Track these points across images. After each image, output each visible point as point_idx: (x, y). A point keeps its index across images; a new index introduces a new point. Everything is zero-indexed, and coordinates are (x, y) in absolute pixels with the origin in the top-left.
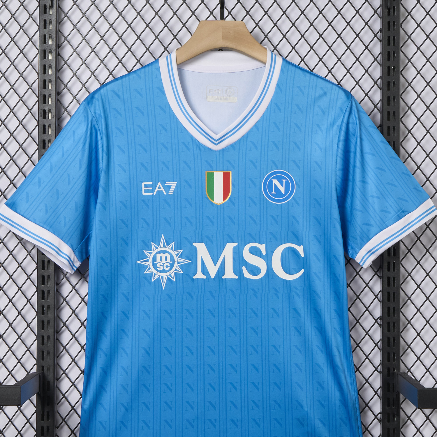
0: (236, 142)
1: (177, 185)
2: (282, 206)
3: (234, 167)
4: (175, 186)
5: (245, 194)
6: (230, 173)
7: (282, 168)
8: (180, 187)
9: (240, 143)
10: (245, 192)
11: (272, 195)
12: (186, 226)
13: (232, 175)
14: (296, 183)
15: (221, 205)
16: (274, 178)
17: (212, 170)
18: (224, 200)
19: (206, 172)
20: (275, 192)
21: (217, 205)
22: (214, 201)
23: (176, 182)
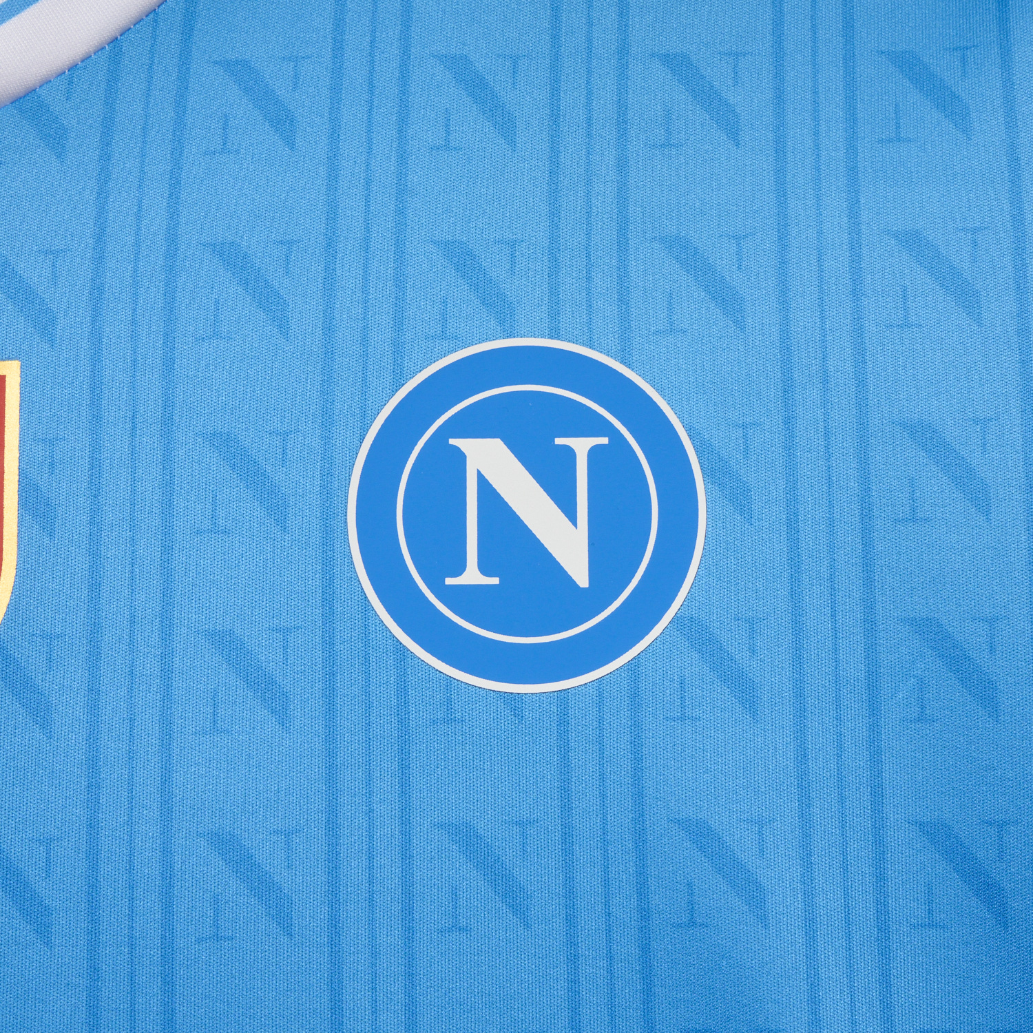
0: (72, 72)
2: (563, 722)
3: (45, 326)
5: (166, 595)
7: (554, 314)
9: (113, 78)
11: (463, 599)
13: (23, 399)
14: (704, 473)
16: (472, 424)
20: (484, 569)
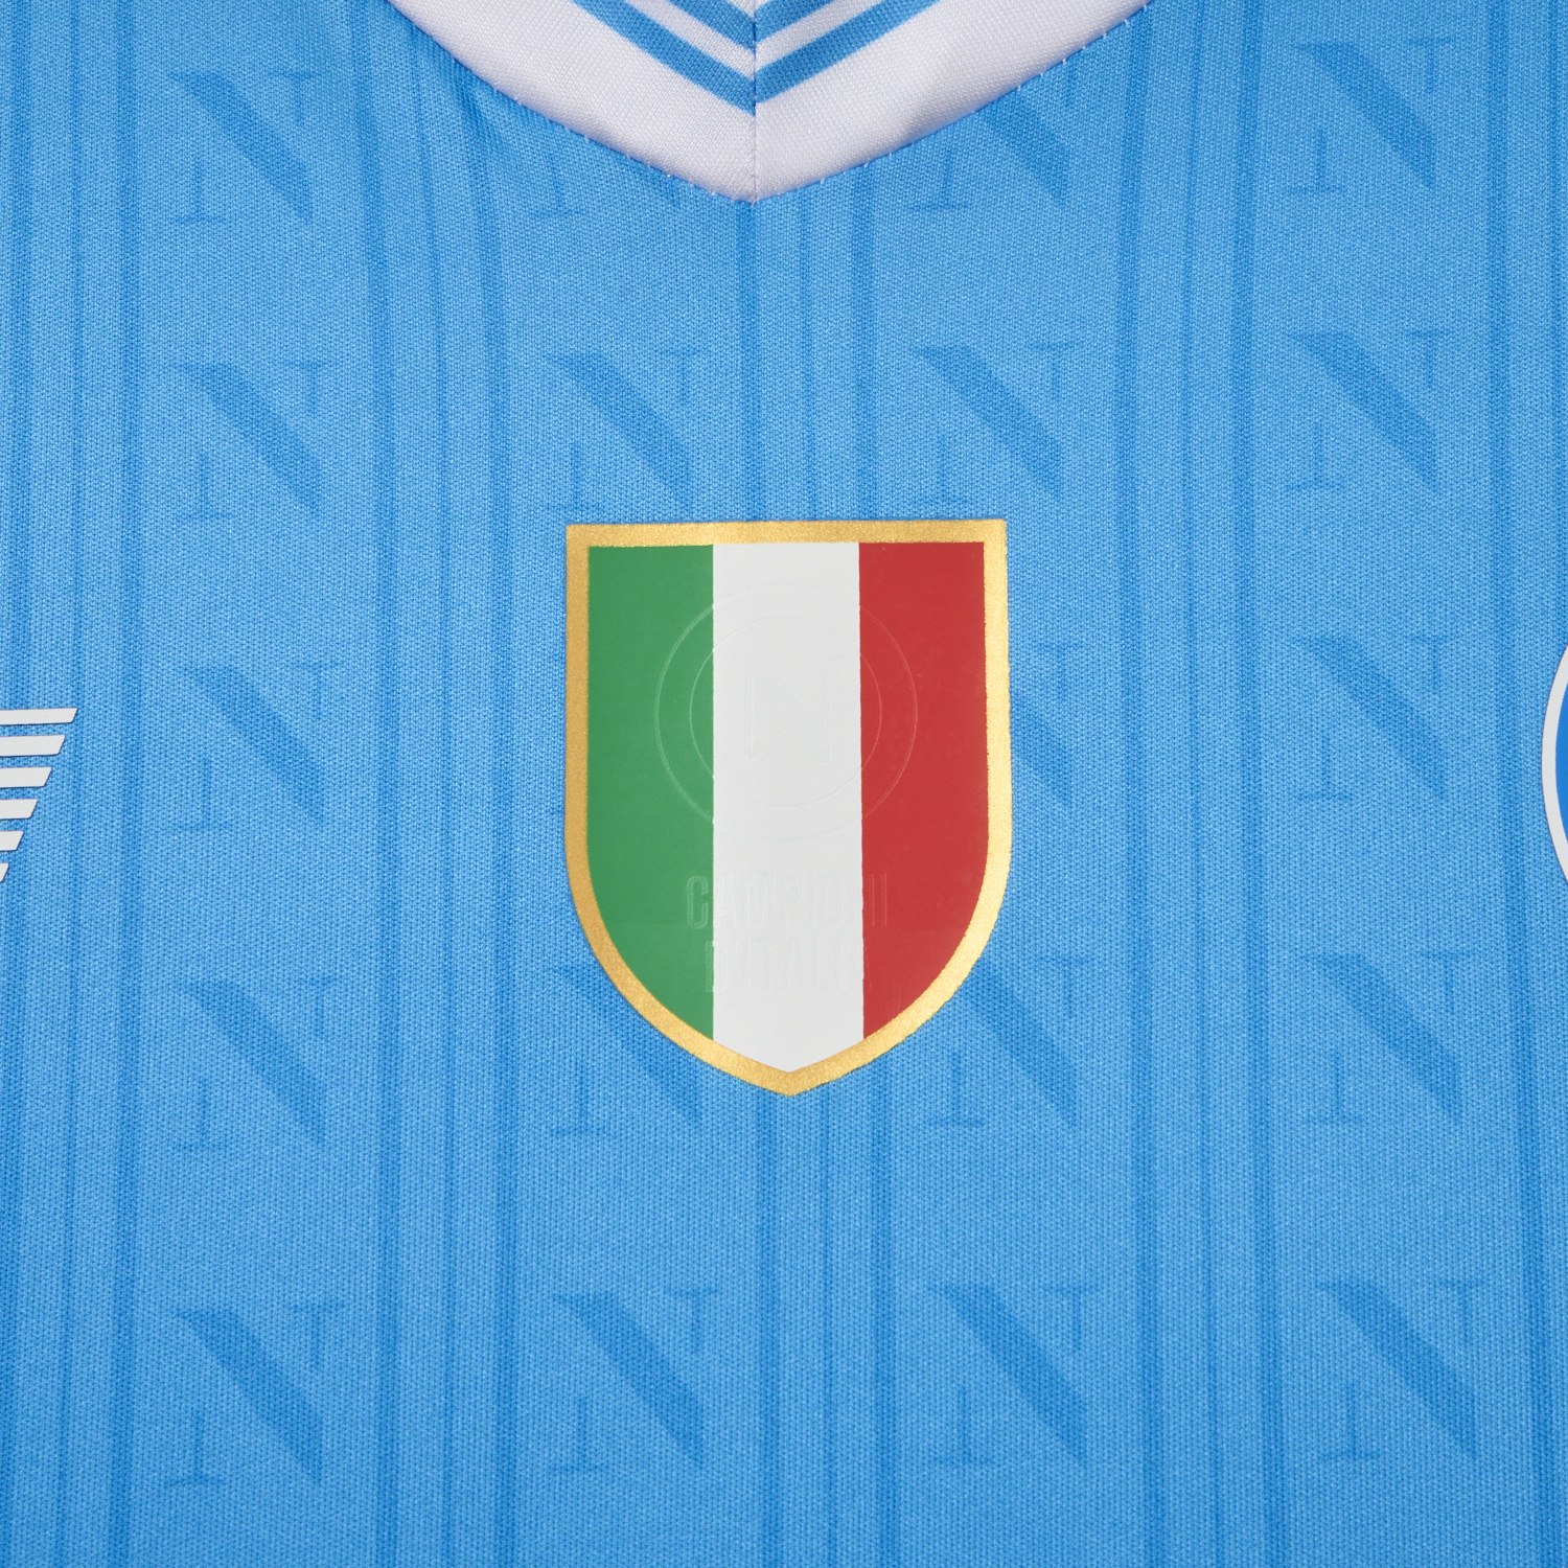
1: (70, 767)
3: (1045, 466)
4: (37, 776)
5: (1253, 897)
6: (976, 549)
8: (131, 788)
10: (1254, 864)
12: (198, 1478)
13: (1013, 581)
15: (825, 1093)
17: (684, 514)
18: (875, 1018)
19: (583, 537)
21: (765, 1100)
22: (705, 1026)
23: (66, 715)
